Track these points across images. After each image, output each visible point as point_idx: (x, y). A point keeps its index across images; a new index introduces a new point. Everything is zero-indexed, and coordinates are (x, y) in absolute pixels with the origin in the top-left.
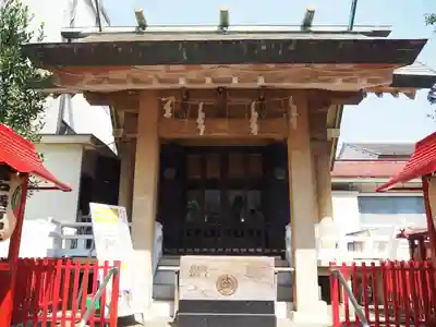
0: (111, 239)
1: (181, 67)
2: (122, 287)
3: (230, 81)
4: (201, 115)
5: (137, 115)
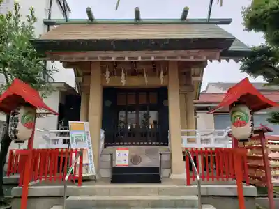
0: (79, 138)
1: (112, 52)
2: (84, 162)
3: (137, 58)
4: (123, 75)
5: (90, 74)
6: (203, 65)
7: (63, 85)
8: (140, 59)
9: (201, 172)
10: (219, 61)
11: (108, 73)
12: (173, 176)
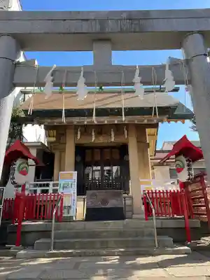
3: (104, 122)
4: (93, 134)
6: (156, 126)
7: (40, 144)
8: (106, 122)
9: (156, 207)
10: (169, 122)
11: (79, 133)
12: (134, 216)
